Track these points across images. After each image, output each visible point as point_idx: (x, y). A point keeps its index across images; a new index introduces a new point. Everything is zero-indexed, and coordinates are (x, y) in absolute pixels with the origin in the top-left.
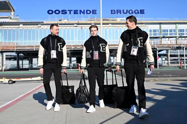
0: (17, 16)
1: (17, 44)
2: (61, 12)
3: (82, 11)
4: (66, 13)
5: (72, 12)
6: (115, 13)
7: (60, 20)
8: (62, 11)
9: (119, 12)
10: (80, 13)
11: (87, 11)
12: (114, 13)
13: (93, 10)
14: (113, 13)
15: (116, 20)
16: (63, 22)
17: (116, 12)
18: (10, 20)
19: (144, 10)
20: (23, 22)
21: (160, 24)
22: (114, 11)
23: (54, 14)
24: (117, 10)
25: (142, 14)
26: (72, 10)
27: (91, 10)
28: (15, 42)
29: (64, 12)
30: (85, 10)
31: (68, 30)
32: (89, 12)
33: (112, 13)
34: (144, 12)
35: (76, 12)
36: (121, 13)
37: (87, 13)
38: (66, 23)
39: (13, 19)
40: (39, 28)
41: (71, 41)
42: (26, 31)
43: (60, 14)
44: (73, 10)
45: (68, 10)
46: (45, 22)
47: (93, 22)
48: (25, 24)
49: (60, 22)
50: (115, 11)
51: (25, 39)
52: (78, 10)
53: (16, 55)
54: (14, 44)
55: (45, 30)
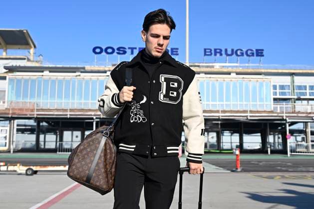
0: (39, 56)
1: (37, 104)
2: (116, 51)
4: (125, 52)
6: (211, 55)
8: (118, 49)
9: (218, 52)
12: (209, 53)
13: (172, 49)
14: (207, 53)
15: (213, 67)
17: (213, 52)
18: (28, 62)
19: (263, 50)
20: (50, 66)
21: (292, 74)
22: (209, 51)
23: (104, 53)
24: (215, 50)
25: (259, 57)
26: (136, 48)
28: (35, 101)
29: (122, 51)
33: (205, 55)
34: (262, 53)
36: (221, 55)
39: (33, 61)
40: (78, 77)
42: (54, 82)
43: (115, 54)
44: (138, 48)
45: (129, 48)
46: (88, 68)
48: (52, 70)
50: (211, 50)
51: (52, 96)
53: (35, 124)
54: (34, 106)
55: (87, 82)
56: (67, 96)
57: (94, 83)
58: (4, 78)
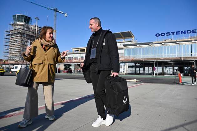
0: (136, 40)
2: (166, 34)
3: (184, 31)
4: (170, 34)
5: (175, 34)
7: (165, 40)
8: (167, 33)
10: (182, 34)
11: (187, 31)
13: (193, 30)
16: (167, 41)
18: (132, 43)
23: (160, 36)
26: (175, 32)
27: (192, 30)
28: (134, 56)
29: (168, 34)
30: (186, 31)
31: (171, 47)
32: (189, 32)
35: (177, 33)
37: (188, 33)
38: (170, 41)
39: (134, 42)
40: (150, 46)
41: (170, 55)
42: (140, 49)
43: (165, 35)
45: (172, 32)
46: (153, 42)
47: (193, 39)
48: (140, 44)
49: (165, 42)
51: (140, 54)
52: (179, 32)
53: (134, 64)
54: (133, 58)
55: (153, 48)
56: (146, 54)
57: (156, 48)
58: (123, 49)
